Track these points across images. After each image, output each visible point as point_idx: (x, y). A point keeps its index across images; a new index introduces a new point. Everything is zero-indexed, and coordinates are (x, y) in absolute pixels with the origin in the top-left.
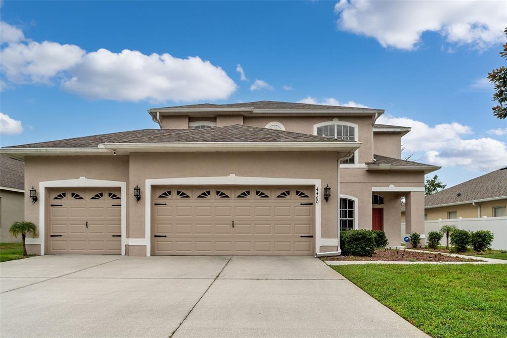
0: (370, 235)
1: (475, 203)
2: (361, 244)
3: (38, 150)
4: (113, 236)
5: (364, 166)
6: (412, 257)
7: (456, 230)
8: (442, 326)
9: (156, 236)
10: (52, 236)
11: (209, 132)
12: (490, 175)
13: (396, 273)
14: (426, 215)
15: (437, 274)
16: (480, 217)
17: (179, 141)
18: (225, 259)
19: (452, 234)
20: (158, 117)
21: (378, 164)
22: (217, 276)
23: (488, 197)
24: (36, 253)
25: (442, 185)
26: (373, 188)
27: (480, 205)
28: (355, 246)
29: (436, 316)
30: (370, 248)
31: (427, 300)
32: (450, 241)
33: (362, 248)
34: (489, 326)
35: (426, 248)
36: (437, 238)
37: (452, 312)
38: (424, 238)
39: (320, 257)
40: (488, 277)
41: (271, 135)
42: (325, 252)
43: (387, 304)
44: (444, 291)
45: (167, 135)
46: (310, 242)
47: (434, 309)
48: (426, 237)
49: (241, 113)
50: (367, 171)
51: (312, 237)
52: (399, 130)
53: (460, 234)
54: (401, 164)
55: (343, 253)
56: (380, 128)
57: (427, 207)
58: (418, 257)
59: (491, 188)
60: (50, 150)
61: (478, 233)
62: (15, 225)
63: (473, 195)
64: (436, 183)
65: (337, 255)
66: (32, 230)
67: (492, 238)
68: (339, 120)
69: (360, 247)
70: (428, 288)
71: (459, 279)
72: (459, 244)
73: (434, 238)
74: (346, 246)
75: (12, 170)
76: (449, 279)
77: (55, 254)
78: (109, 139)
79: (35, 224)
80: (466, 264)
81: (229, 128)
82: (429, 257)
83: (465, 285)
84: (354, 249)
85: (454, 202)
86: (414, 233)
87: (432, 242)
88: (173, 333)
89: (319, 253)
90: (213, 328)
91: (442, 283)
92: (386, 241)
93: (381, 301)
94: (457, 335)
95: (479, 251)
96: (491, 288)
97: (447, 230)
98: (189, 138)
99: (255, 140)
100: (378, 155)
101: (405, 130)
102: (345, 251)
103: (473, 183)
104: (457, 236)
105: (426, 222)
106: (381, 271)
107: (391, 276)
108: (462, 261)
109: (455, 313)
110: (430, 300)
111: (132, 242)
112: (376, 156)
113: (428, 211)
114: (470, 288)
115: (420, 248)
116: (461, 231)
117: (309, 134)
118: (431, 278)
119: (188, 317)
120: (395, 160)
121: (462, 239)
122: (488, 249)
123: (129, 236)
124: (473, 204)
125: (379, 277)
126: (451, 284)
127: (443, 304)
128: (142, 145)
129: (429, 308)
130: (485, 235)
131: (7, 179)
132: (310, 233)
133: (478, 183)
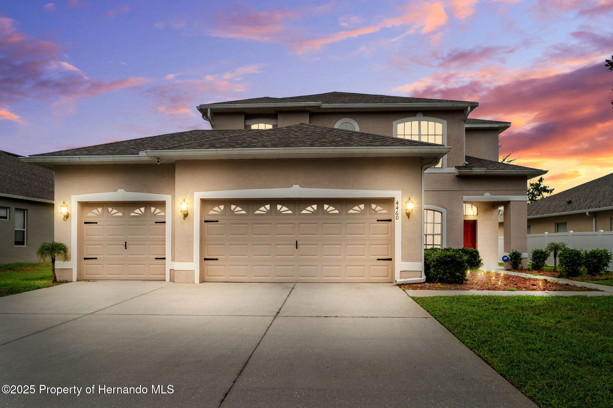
0: (461, 258)
1: (589, 213)
2: (450, 268)
3: (70, 159)
4: (156, 259)
5: (453, 170)
6: (512, 285)
7: (565, 250)
8: (548, 389)
9: (205, 259)
10: (85, 259)
11: (269, 134)
12: (608, 178)
13: (492, 309)
14: (529, 227)
15: (542, 311)
16: (596, 231)
17: (233, 147)
18: (287, 287)
19: (561, 254)
20: (209, 114)
21: (471, 168)
22: (278, 313)
23: (606, 205)
24: (67, 279)
25: (548, 189)
26: (464, 197)
27: (595, 215)
28: (442, 272)
29: (541, 375)
30: (461, 273)
31: (530, 350)
32: (558, 263)
33: (451, 273)
34: (606, 389)
35: (529, 270)
36: (542, 258)
37: (560, 369)
38: (527, 257)
39: (400, 285)
40: (605, 316)
41: (342, 137)
42: (406, 278)
43: (481, 354)
44: (551, 337)
45: (219, 139)
46: (388, 266)
47: (539, 364)
48: (529, 255)
49: (307, 109)
50: (457, 176)
51: (390, 259)
52: (496, 126)
53: (570, 254)
54: (498, 168)
55: (428, 280)
56: (473, 123)
57: (530, 217)
58: (518, 285)
59: (609, 194)
60: (84, 159)
61: (593, 253)
62: (43, 247)
63: (586, 203)
64: (541, 186)
65: (420, 282)
66: (62, 252)
67: (611, 259)
68: (424, 116)
69: (449, 273)
70: (531, 332)
71: (569, 318)
72: (569, 266)
73: (539, 257)
74: (432, 270)
75: (40, 176)
76: (557, 319)
77: (88, 280)
78: (152, 144)
79: (67, 245)
80: (578, 297)
81: (292, 129)
82: (533, 285)
83: (577, 327)
84: (441, 275)
85: (563, 211)
86: (514, 251)
87: (537, 262)
88: (226, 395)
89: (399, 280)
90: (273, 388)
91: (548, 325)
92: (480, 261)
93: (473, 350)
94: (567, 402)
95: (594, 275)
96: (609, 332)
97: (555, 248)
98: (245, 142)
99: (323, 145)
100: (471, 156)
101: (503, 125)
102: (430, 277)
103: (587, 187)
104: (567, 257)
105: (528, 235)
106: (474, 306)
107: (486, 314)
108: (573, 290)
109: (564, 370)
110: (533, 350)
111: (178, 266)
112: (468, 158)
113: (532, 222)
114: (582, 332)
115: (522, 270)
116: (572, 250)
117: (387, 136)
118: (535, 317)
119: (243, 372)
120: (491, 162)
121: (573, 261)
122: (605, 272)
123: (174, 259)
124: (587, 213)
125: (471, 316)
126: (559, 325)
127: (549, 356)
128: (190, 153)
129: (532, 362)
130: (602, 255)
131: (35, 187)
132: (388, 255)
133: (594, 188)
